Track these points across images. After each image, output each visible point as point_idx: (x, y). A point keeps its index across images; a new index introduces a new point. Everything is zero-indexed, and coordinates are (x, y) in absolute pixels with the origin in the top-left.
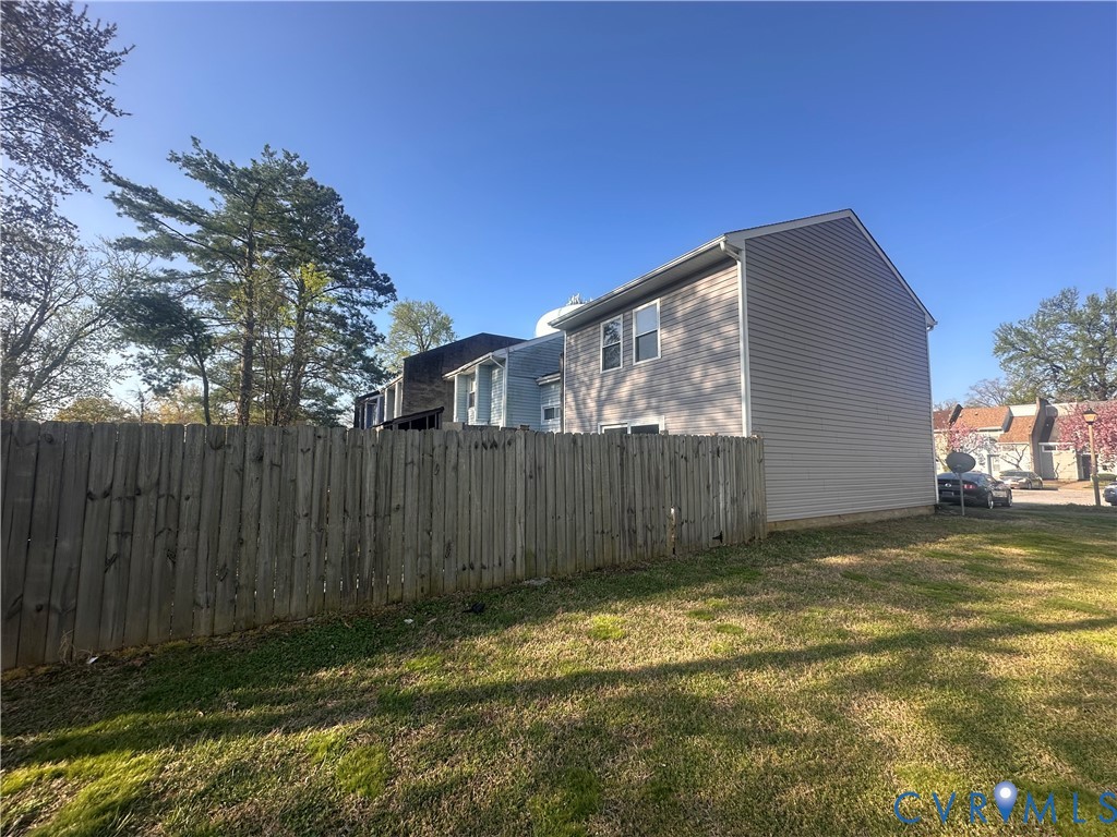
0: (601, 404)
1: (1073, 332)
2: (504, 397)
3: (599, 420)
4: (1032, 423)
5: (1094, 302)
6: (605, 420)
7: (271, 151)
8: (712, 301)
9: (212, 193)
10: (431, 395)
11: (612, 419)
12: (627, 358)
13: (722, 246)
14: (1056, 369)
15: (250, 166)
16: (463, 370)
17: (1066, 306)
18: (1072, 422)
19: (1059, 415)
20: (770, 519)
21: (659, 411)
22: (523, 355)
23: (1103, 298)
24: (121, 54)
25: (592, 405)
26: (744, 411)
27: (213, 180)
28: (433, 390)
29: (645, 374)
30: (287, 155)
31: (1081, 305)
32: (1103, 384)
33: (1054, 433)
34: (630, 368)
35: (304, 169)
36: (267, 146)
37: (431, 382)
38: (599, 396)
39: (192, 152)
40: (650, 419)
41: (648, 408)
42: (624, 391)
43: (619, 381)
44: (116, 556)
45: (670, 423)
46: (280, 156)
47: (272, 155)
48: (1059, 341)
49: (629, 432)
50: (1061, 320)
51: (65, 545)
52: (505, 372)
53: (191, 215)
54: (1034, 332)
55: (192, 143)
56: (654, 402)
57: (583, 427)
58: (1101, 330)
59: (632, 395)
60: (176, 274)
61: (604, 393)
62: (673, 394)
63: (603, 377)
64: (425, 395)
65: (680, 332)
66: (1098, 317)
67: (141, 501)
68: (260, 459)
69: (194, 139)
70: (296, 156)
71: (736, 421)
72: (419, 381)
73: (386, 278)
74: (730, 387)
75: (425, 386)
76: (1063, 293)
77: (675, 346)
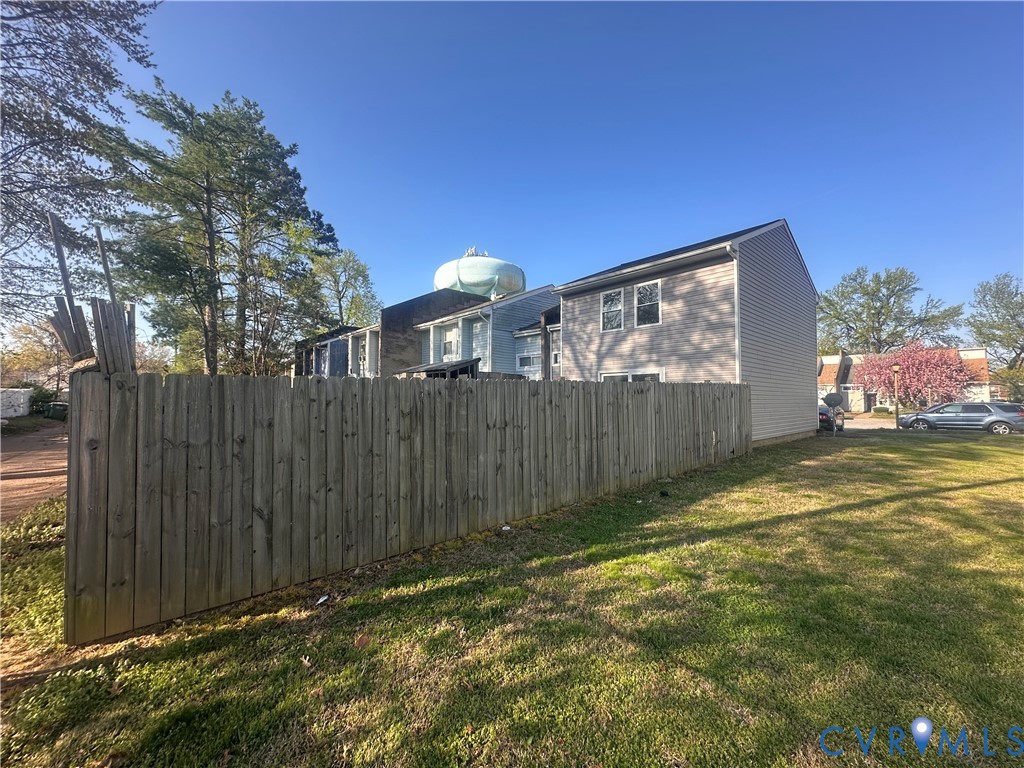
0: (601, 357)
1: (861, 301)
2: (489, 348)
3: (598, 369)
4: (836, 369)
5: (877, 277)
6: (606, 369)
7: (231, 97)
8: (709, 286)
9: (168, 134)
10: (404, 343)
11: (613, 368)
12: (628, 322)
13: (728, 248)
14: (850, 328)
15: (211, 111)
16: (442, 322)
17: (859, 280)
18: (864, 369)
19: (854, 363)
20: (754, 438)
21: (659, 363)
22: (503, 311)
23: (883, 277)
24: (150, 6)
25: (592, 357)
26: (737, 365)
27: (171, 122)
28: (405, 339)
29: (645, 336)
30: (247, 103)
31: (869, 279)
32: (879, 341)
33: (850, 377)
34: (631, 330)
35: (260, 117)
36: (228, 92)
37: (405, 332)
38: (599, 350)
39: (152, 91)
40: (651, 369)
41: (650, 361)
42: (625, 347)
43: (619, 340)
44: (501, 465)
45: (672, 373)
46: (240, 103)
47: (232, 101)
48: (853, 307)
49: (630, 380)
50: (855, 291)
51: (481, 458)
52: (490, 326)
53: (148, 155)
54: (836, 299)
55: (154, 81)
56: (654, 357)
57: (583, 375)
58: (880, 300)
59: (633, 350)
60: (138, 216)
61: (604, 349)
62: (674, 352)
63: (602, 336)
64: (400, 343)
65: (679, 304)
66: (879, 290)
67: (507, 429)
68: (551, 402)
69: (157, 78)
70: (256, 105)
71: (731, 373)
72: (395, 331)
73: (330, 229)
74: (724, 348)
75: (399, 335)
76: (858, 270)
77: (677, 317)
